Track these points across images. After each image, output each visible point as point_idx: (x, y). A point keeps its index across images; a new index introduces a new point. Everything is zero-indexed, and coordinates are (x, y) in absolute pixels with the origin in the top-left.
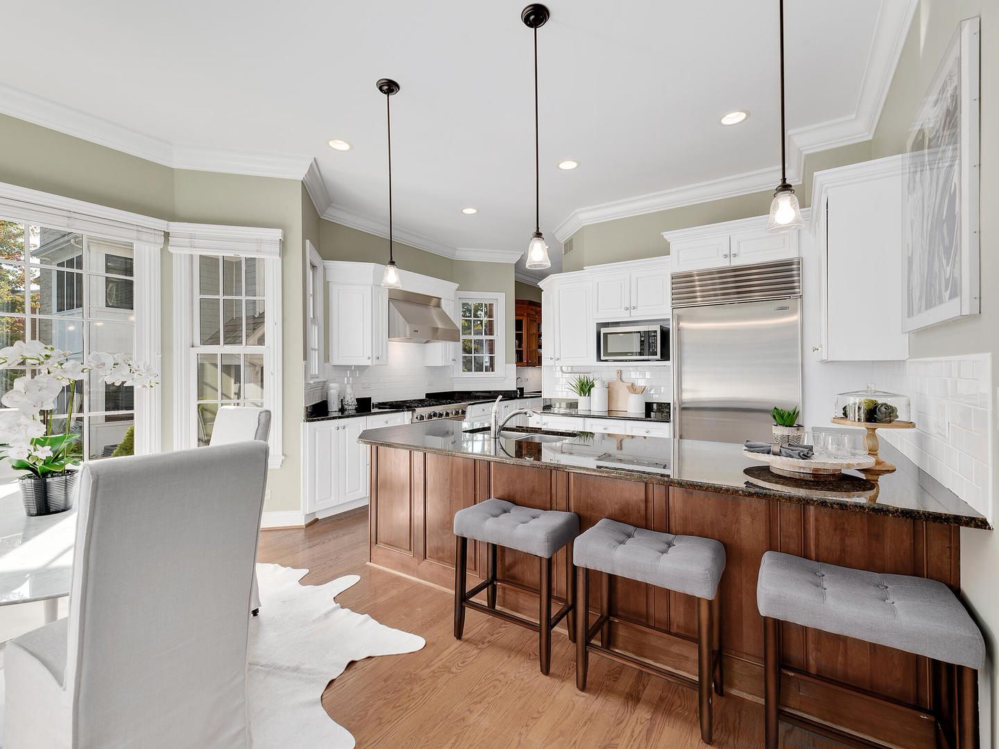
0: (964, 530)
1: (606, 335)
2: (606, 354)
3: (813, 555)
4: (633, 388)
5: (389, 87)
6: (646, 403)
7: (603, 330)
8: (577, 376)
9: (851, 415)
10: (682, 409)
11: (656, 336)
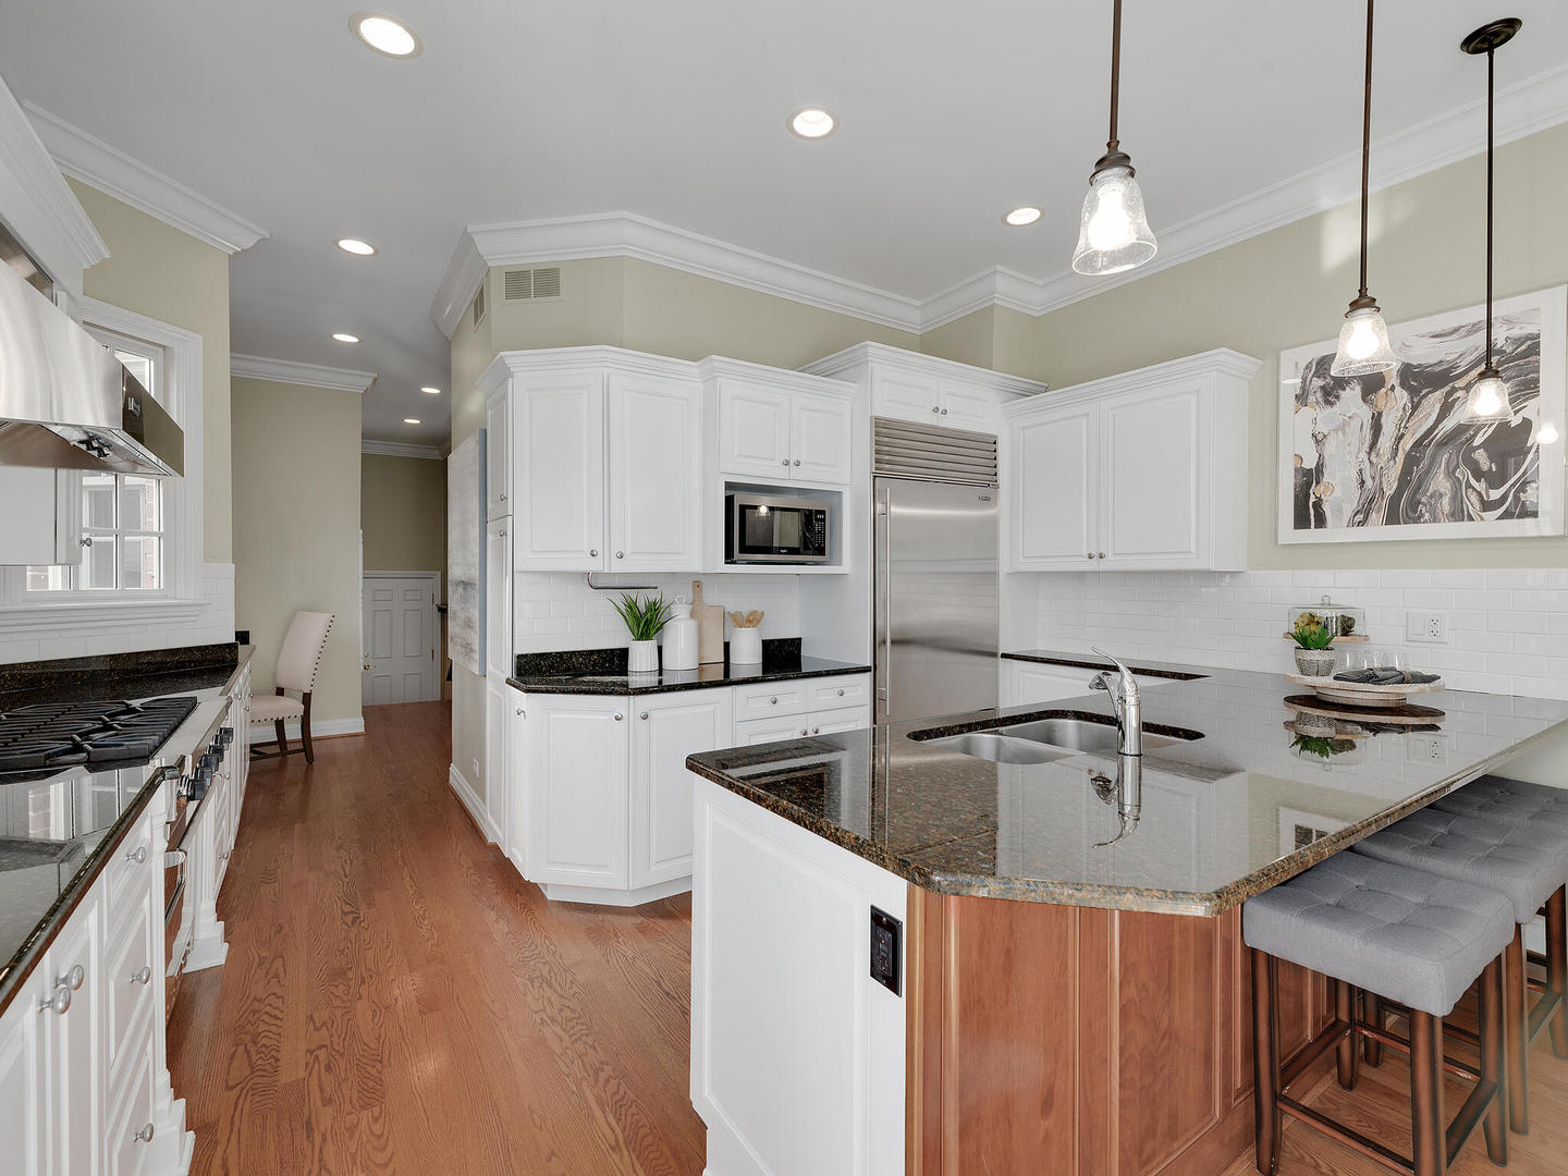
1: (743, 508)
7: (741, 500)
10: (893, 642)
11: (824, 520)
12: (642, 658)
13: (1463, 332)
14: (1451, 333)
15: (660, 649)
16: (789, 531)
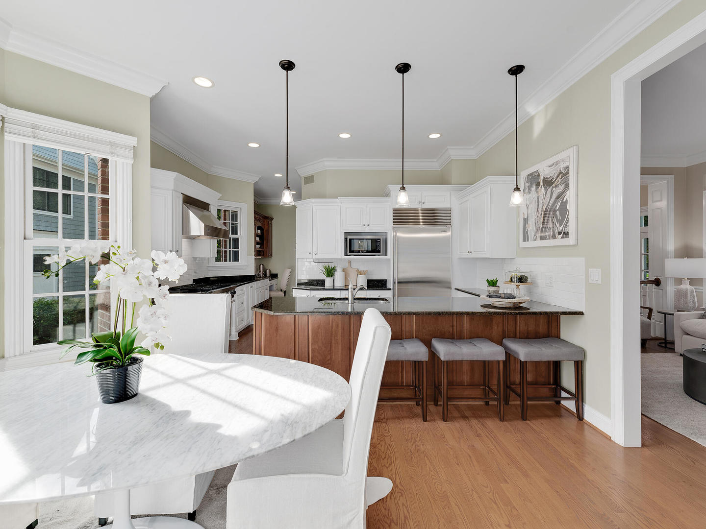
0: (562, 316)
1: (350, 240)
2: (351, 251)
3: (518, 336)
4: (359, 273)
5: (288, 66)
6: (368, 280)
7: (349, 237)
8: (323, 264)
9: (513, 280)
10: (398, 283)
11: (380, 242)
12: (328, 282)
13: (554, 165)
14: (552, 165)
15: (334, 280)
16: (368, 245)
